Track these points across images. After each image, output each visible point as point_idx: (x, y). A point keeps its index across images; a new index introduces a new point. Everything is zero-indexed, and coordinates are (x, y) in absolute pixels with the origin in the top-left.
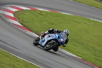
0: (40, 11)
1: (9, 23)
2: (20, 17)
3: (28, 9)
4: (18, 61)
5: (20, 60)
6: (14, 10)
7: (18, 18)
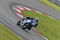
0: (37, 13)
1: (17, 16)
2: (24, 13)
3: (30, 10)
4: (17, 39)
5: (19, 38)
6: (22, 9)
7: (23, 14)
